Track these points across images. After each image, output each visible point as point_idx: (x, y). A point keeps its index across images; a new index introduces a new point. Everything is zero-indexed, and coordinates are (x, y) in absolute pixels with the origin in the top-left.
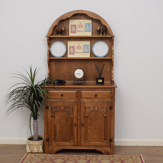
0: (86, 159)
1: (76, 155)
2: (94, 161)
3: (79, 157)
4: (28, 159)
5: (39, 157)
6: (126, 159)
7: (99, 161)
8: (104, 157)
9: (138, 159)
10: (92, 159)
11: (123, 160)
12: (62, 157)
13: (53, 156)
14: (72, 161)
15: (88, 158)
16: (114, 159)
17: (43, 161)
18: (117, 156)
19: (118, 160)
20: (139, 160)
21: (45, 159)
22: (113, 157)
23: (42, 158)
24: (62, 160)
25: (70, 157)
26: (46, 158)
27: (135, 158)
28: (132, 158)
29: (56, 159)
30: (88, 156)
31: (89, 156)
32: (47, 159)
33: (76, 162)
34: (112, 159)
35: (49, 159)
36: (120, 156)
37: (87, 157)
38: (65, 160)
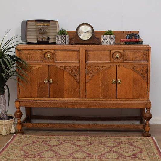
0: (87, 141)
1: (75, 137)
2: (96, 143)
3: (78, 138)
4: (17, 141)
5: (29, 139)
6: (136, 141)
7: (103, 143)
8: (108, 139)
9: (149, 141)
10: (93, 141)
11: (132, 142)
12: (58, 138)
13: (47, 138)
14: (70, 143)
15: (89, 140)
16: (121, 140)
17: (34, 143)
18: (124, 137)
19: (126, 142)
20: (152, 142)
21: (37, 141)
22: (119, 139)
23: (34, 140)
24: (57, 141)
25: (67, 138)
26: (39, 139)
27: (146, 140)
28: (143, 140)
29: (49, 140)
30: (89, 137)
31: (91, 138)
32: (39, 141)
33: (74, 144)
34: (118, 141)
35: (41, 141)
36: (128, 137)
37: (87, 138)
38: (61, 142)
